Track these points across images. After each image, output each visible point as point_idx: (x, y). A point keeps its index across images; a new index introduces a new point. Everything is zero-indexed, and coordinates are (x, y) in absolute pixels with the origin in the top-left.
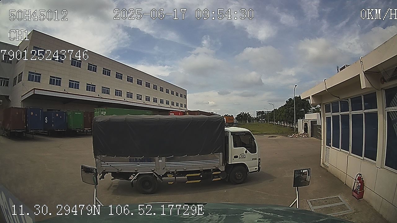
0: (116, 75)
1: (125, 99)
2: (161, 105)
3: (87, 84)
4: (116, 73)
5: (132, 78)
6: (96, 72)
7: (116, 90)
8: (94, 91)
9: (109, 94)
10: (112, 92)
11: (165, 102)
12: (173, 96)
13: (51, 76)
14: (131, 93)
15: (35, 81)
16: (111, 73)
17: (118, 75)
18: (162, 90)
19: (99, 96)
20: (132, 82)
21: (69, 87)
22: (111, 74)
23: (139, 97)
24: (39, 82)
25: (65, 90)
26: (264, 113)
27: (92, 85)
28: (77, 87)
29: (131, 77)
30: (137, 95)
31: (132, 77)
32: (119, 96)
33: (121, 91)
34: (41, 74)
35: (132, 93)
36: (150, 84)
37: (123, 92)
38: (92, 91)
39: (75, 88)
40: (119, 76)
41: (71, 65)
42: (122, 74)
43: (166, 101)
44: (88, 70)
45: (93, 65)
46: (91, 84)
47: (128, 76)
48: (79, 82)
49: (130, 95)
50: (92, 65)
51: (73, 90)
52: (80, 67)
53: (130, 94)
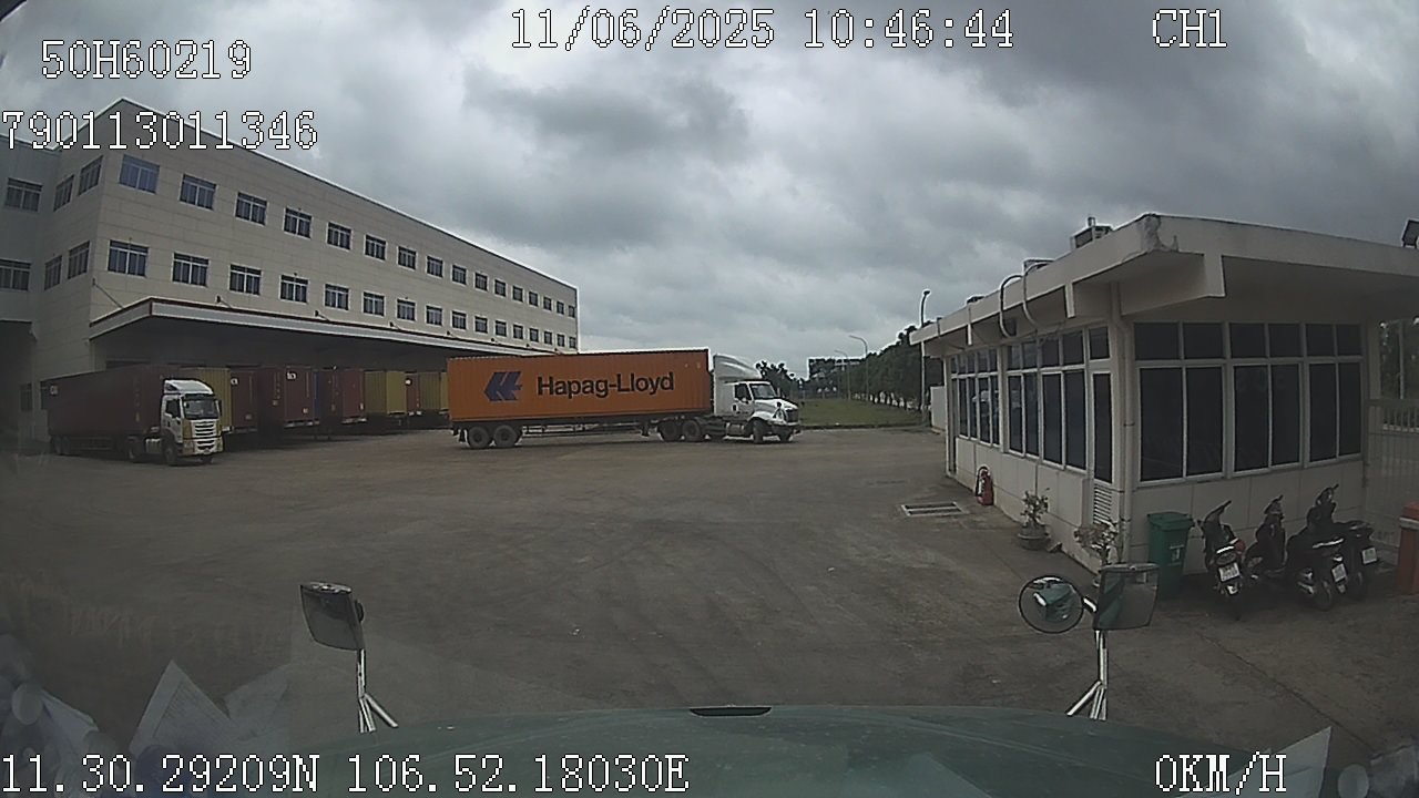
0: (367, 243)
1: (392, 325)
2: (501, 340)
3: (284, 278)
4: (368, 237)
5: (414, 253)
6: (307, 236)
7: (365, 294)
8: (304, 301)
9: (347, 309)
10: (356, 301)
11: (510, 331)
12: (532, 310)
13: (178, 252)
14: (409, 303)
15: (129, 273)
16: (352, 238)
17: (373, 245)
18: (500, 289)
19: (317, 314)
20: (414, 268)
21: (231, 289)
22: (351, 243)
23: (434, 317)
24: (143, 275)
25: (219, 300)
26: (834, 367)
27: (298, 280)
28: (254, 287)
29: (409, 251)
30: (428, 307)
31: (411, 249)
32: (376, 313)
33: (382, 298)
34: (147, 248)
35: (413, 304)
36: (464, 270)
37: (388, 302)
38: (297, 300)
39: (247, 291)
40: (375, 249)
41: (237, 216)
42: (384, 243)
43: (515, 326)
44: (285, 230)
45: (302, 215)
46: (293, 276)
47: (400, 248)
48: (259, 272)
49: (406, 310)
50: (295, 213)
51: (241, 300)
52: (262, 222)
53: (406, 305)
